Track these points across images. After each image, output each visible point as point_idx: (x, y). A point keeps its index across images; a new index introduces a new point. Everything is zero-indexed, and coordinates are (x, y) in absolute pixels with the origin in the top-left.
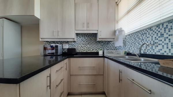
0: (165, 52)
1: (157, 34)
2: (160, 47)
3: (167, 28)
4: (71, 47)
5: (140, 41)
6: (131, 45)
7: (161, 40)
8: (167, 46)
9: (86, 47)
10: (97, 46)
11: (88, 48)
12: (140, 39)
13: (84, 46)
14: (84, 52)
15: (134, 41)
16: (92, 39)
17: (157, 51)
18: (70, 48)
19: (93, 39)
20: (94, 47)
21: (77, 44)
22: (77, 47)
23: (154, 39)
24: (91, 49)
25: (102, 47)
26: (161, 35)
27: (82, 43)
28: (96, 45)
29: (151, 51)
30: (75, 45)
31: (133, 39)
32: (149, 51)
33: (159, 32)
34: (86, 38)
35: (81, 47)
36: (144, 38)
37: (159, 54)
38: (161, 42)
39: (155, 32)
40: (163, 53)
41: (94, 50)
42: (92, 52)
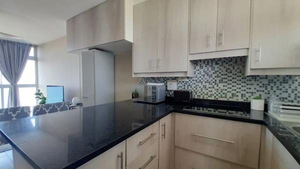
13: (211, 86)
16: (231, 69)
19: (234, 71)
28: (243, 84)
34: (216, 68)
41: (237, 96)
42: (230, 101)
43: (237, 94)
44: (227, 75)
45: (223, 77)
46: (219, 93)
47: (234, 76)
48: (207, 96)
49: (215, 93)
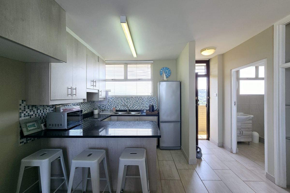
0: (138, 108)
3: (139, 99)
6: (118, 104)
7: (137, 104)
10: (88, 105)
17: (135, 108)
20: (86, 108)
23: (134, 103)
33: (136, 100)
36: (128, 101)
41: (86, 111)
42: (85, 114)
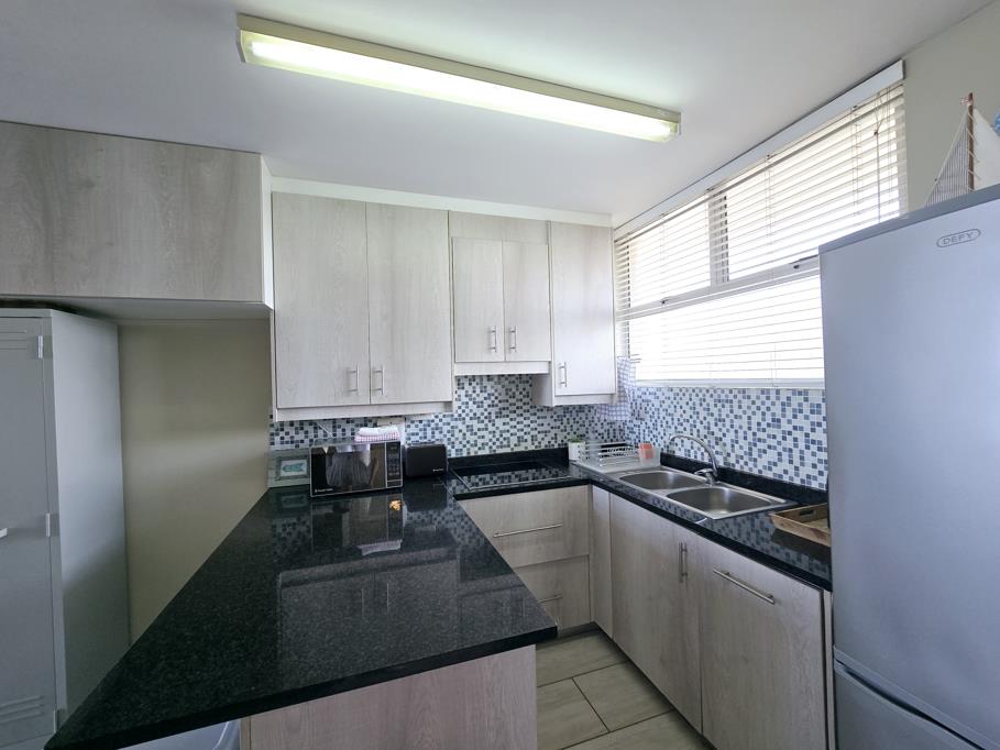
0: (786, 472)
1: (764, 414)
2: (772, 456)
3: (789, 405)
4: (421, 434)
5: (711, 420)
6: (680, 429)
7: (774, 437)
8: (790, 456)
9: (491, 428)
10: (540, 421)
11: (497, 435)
12: (712, 415)
13: (482, 426)
14: (480, 453)
15: (691, 417)
16: (514, 390)
17: (764, 467)
18: (414, 438)
19: (517, 393)
20: (526, 430)
21: (449, 420)
22: (449, 436)
23: (754, 427)
24: (514, 440)
25: (558, 423)
26: (773, 420)
27: (471, 415)
28: (533, 418)
29: (746, 463)
30: (440, 425)
31: (685, 407)
32: (742, 462)
33: (768, 409)
34: (489, 388)
35: (468, 434)
36: (724, 416)
37: (769, 475)
38: (773, 442)
39: (759, 408)
40: (781, 476)
41: (526, 441)
42: (516, 453)
43: (526, 437)
44: (507, 401)
45: (501, 405)
46: (498, 440)
47: (519, 404)
48: (476, 449)
49: (490, 440)
